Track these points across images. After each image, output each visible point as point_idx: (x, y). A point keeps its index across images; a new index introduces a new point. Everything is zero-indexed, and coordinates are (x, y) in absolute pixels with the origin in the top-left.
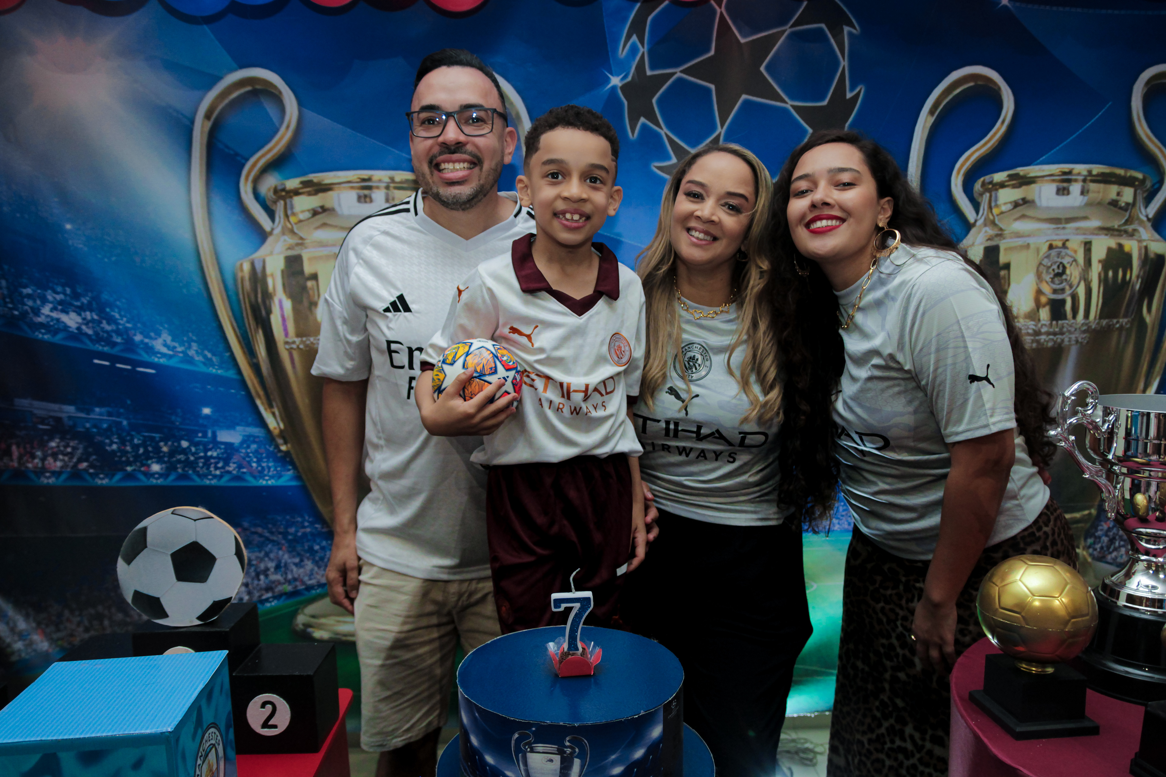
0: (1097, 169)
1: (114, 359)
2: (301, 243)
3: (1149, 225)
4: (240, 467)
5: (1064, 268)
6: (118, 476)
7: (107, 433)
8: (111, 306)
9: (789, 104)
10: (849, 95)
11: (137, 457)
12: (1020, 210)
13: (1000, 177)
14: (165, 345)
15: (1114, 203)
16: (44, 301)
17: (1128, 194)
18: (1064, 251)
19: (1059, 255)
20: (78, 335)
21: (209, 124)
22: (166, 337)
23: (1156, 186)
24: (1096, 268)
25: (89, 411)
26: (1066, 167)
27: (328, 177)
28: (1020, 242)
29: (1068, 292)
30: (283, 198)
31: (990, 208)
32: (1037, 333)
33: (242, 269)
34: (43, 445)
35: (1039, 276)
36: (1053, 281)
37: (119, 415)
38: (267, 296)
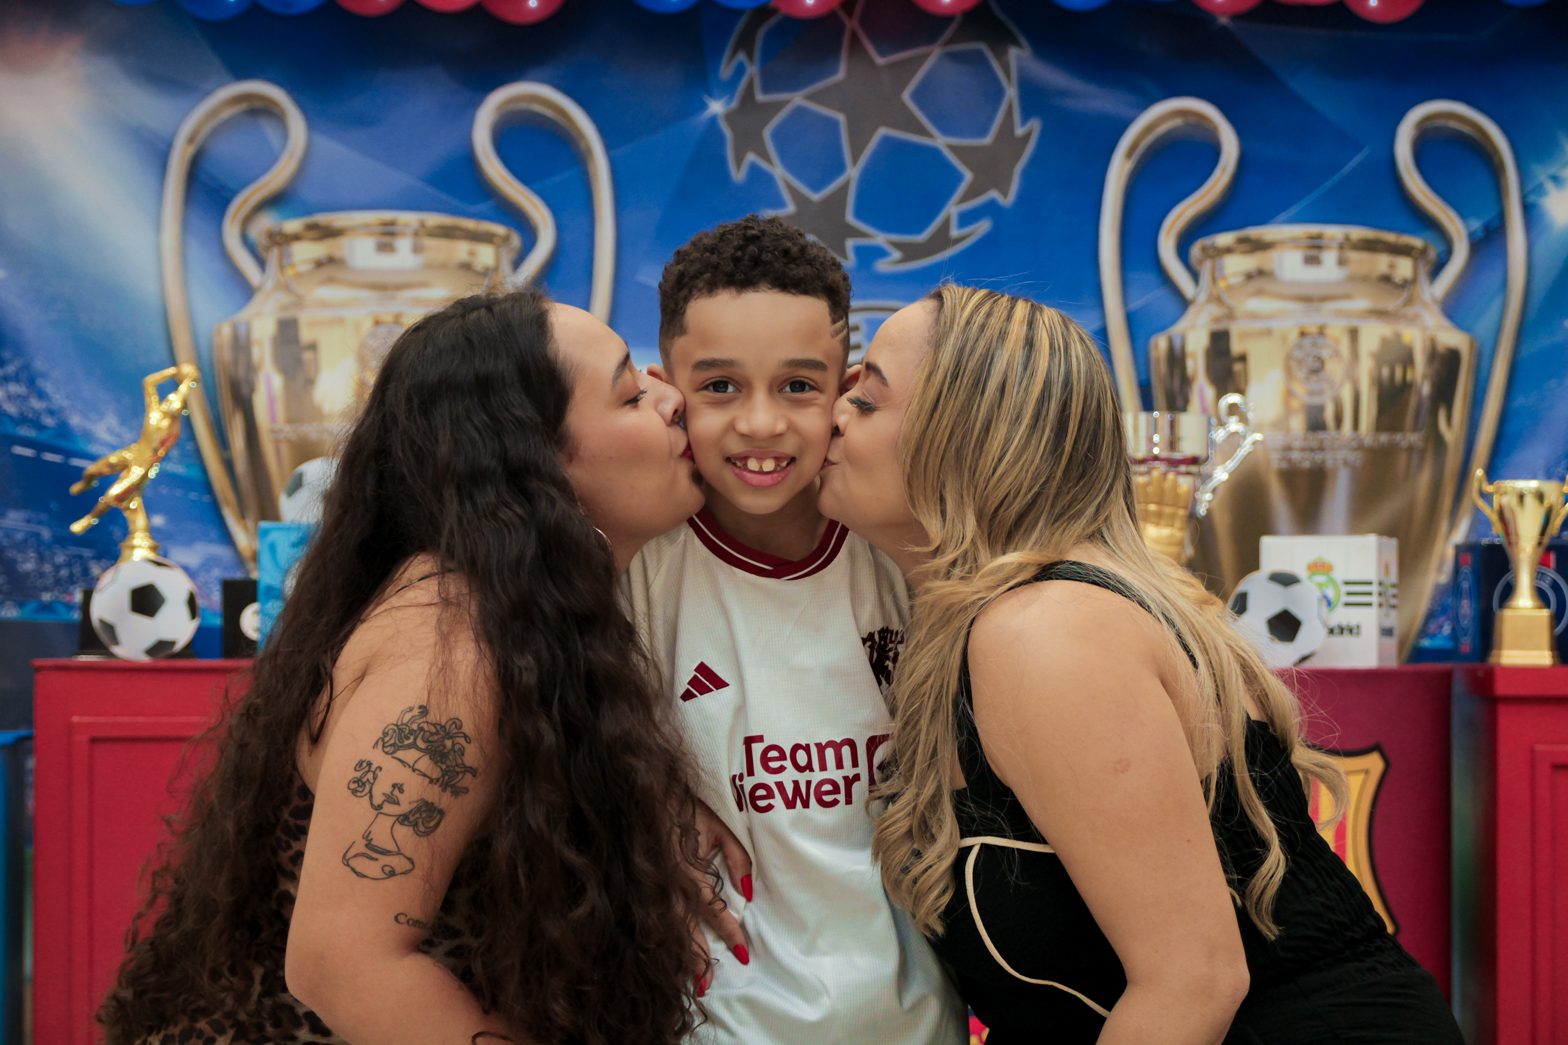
0: (1358, 233)
1: (40, 446)
2: (299, 303)
3: (1436, 309)
5: (1321, 362)
6: (31, 606)
7: (22, 546)
8: (44, 376)
10: (1019, 131)
11: (58, 582)
12: (1256, 284)
13: (1224, 239)
14: (110, 430)
15: (1386, 279)
18: (1320, 341)
19: (1314, 345)
27: (340, 219)
30: (279, 244)
31: (1214, 280)
32: (1288, 448)
33: (219, 332)
35: (1289, 373)
37: (40, 523)
38: (251, 368)
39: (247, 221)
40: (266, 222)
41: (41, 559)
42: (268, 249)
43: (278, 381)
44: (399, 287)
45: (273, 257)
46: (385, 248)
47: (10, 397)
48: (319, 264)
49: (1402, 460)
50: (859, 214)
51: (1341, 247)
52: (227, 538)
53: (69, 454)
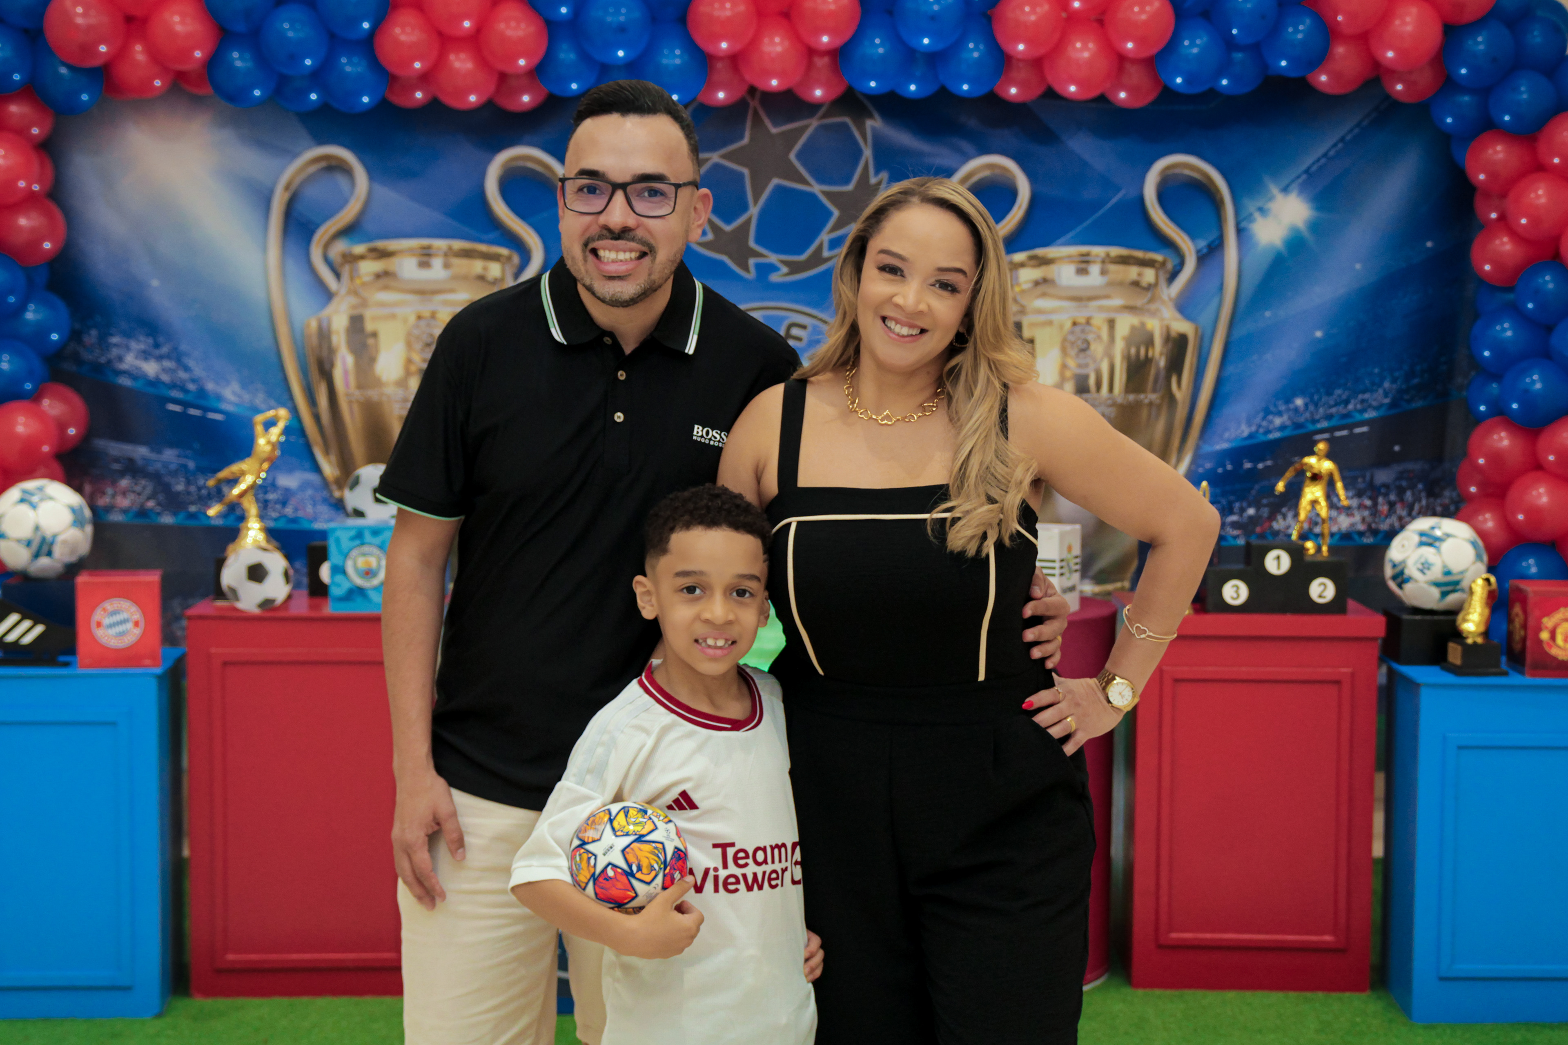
0: (1115, 251)
1: (185, 404)
2: (364, 303)
3: (1171, 305)
4: (296, 510)
5: (1088, 343)
6: (181, 516)
7: (174, 474)
9: (816, 188)
12: (1042, 289)
14: (234, 393)
15: (1136, 284)
16: (128, 348)
17: (1149, 275)
18: (1088, 328)
19: (1083, 331)
20: (155, 383)
21: (287, 196)
22: (235, 386)
23: (1178, 268)
24: (1119, 347)
25: (159, 452)
26: (1084, 249)
27: (392, 245)
28: (1041, 318)
29: (1092, 367)
34: (114, 483)
35: (1064, 352)
36: (1077, 355)
37: (186, 457)
38: (332, 351)
39: (326, 246)
40: (340, 247)
41: (188, 483)
42: (342, 265)
43: (350, 360)
44: (435, 292)
45: (345, 271)
46: (424, 264)
47: (164, 370)
48: (378, 276)
49: (1145, 413)
50: (758, 241)
51: (1103, 262)
52: (317, 469)
53: (206, 409)
